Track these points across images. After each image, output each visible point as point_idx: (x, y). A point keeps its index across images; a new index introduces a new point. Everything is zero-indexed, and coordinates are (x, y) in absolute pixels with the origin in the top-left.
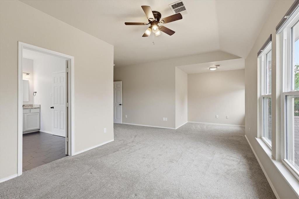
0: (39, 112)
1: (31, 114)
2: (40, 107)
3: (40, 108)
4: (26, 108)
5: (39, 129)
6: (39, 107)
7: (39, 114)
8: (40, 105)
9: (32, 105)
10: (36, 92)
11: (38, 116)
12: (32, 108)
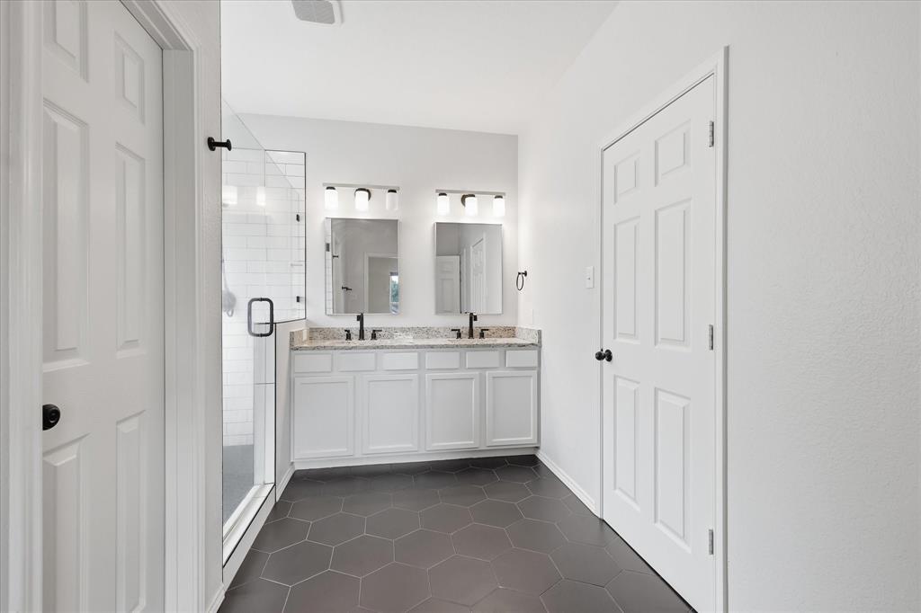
0: (536, 364)
1: (508, 373)
2: (540, 342)
3: (537, 346)
4: (490, 345)
5: (538, 448)
6: (535, 341)
7: (535, 373)
8: (540, 332)
9: (511, 331)
10: (526, 274)
11: (533, 382)
12: (510, 345)
